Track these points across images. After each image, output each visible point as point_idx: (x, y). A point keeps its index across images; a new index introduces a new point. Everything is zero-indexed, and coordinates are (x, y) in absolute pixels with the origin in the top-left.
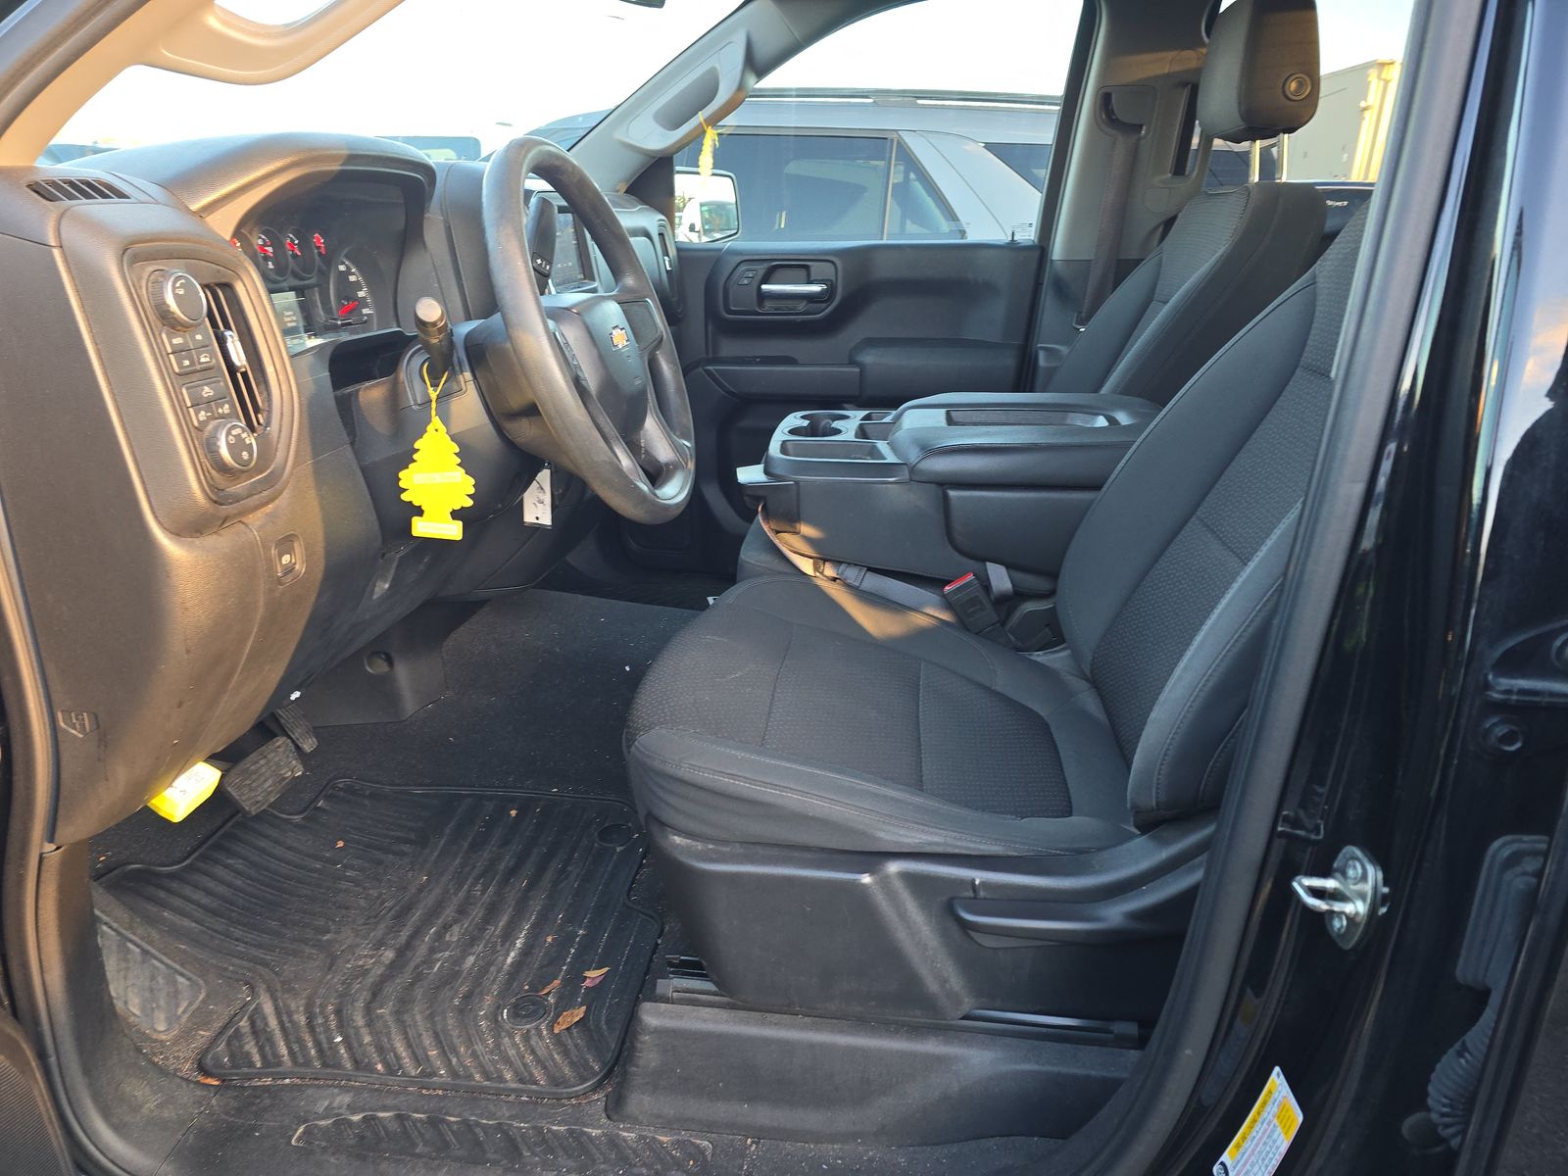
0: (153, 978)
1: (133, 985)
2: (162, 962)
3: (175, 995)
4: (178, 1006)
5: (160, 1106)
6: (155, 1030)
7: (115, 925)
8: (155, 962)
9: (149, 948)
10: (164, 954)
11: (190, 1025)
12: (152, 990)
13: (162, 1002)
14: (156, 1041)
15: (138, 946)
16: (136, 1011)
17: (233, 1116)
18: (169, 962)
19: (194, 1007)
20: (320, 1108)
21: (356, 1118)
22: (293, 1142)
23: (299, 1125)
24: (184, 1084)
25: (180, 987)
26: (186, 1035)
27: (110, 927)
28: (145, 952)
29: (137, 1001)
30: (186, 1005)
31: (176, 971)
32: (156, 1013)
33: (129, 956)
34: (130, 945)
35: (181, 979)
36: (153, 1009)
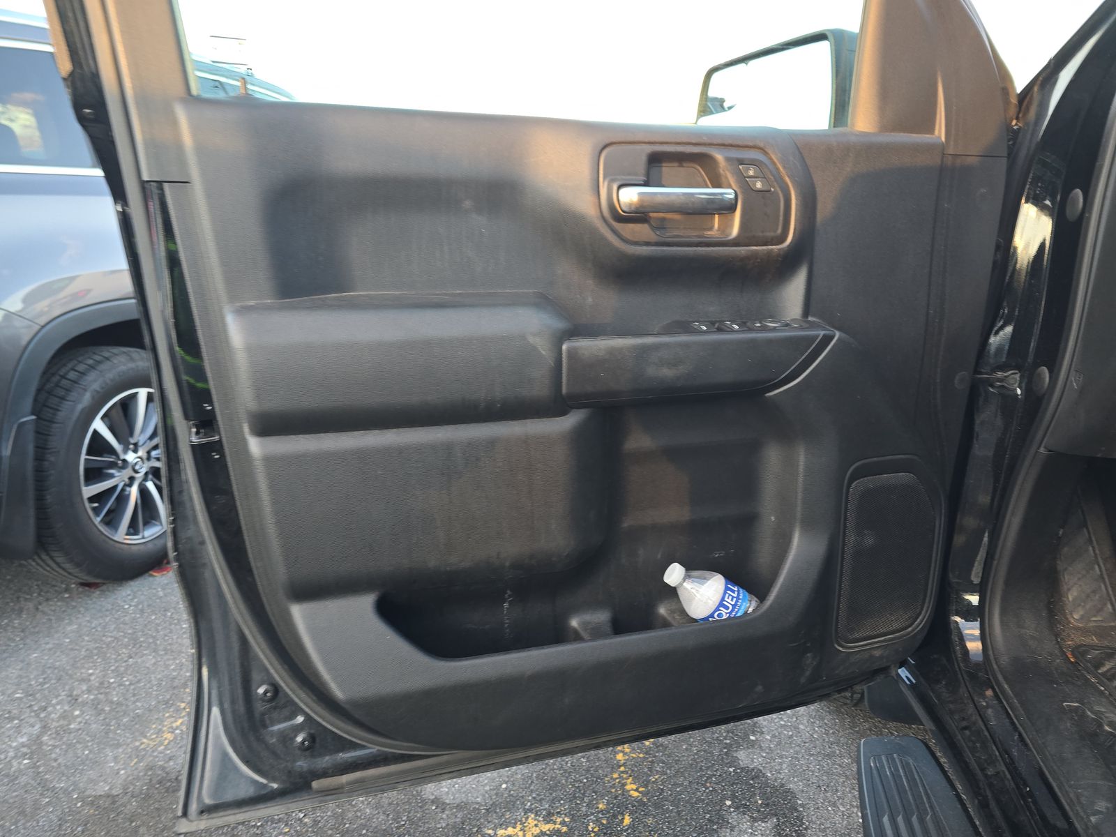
0: (1094, 592)
1: (1080, 586)
2: (1106, 589)
3: (1099, 611)
4: (1095, 616)
5: (1032, 637)
6: (1071, 614)
7: (1097, 552)
8: (1103, 586)
9: (1106, 577)
10: (1112, 587)
11: (1092, 629)
12: (1088, 596)
13: (1088, 607)
14: (1067, 619)
15: (1101, 571)
16: (1071, 599)
17: (1057, 672)
18: (1111, 592)
19: (1103, 624)
20: (1097, 708)
21: (1107, 728)
22: (1064, 704)
23: (1077, 702)
24: (1054, 642)
25: (1105, 609)
26: (1085, 631)
27: (1094, 551)
28: (1101, 576)
29: (1075, 594)
30: (1100, 619)
31: (1111, 600)
32: (1080, 608)
33: (1091, 572)
34: (1096, 567)
35: (1109, 606)
36: (1080, 605)
